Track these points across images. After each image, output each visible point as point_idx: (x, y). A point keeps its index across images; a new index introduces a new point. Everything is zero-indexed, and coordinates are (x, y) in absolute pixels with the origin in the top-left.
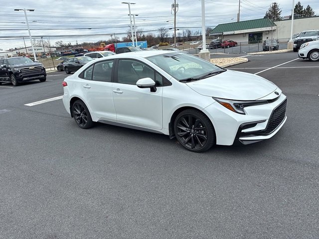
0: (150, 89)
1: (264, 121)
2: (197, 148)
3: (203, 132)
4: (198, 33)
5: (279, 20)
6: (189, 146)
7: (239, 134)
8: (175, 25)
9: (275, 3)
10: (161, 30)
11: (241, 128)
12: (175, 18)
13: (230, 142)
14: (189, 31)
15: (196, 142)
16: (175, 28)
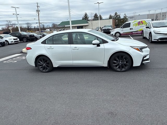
0: (96, 45)
1: (148, 55)
2: (123, 69)
3: (125, 62)
4: (48, 26)
5: (88, 20)
6: (119, 70)
7: (143, 60)
8: (39, 21)
9: (86, 13)
10: (28, 24)
11: (144, 58)
12: (39, 17)
13: (139, 65)
14: (43, 25)
15: (123, 67)
16: (39, 23)
